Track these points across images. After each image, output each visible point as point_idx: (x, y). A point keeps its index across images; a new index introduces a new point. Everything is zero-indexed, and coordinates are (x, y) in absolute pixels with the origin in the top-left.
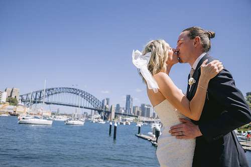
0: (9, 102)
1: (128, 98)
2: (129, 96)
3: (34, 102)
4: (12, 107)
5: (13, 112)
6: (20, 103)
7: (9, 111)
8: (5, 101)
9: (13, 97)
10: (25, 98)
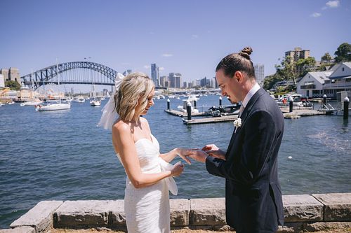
0: (9, 86)
1: (154, 67)
2: (155, 65)
3: (41, 84)
4: (15, 92)
5: (17, 99)
6: (23, 86)
7: (12, 97)
8: (4, 86)
9: (13, 79)
10: (28, 79)
